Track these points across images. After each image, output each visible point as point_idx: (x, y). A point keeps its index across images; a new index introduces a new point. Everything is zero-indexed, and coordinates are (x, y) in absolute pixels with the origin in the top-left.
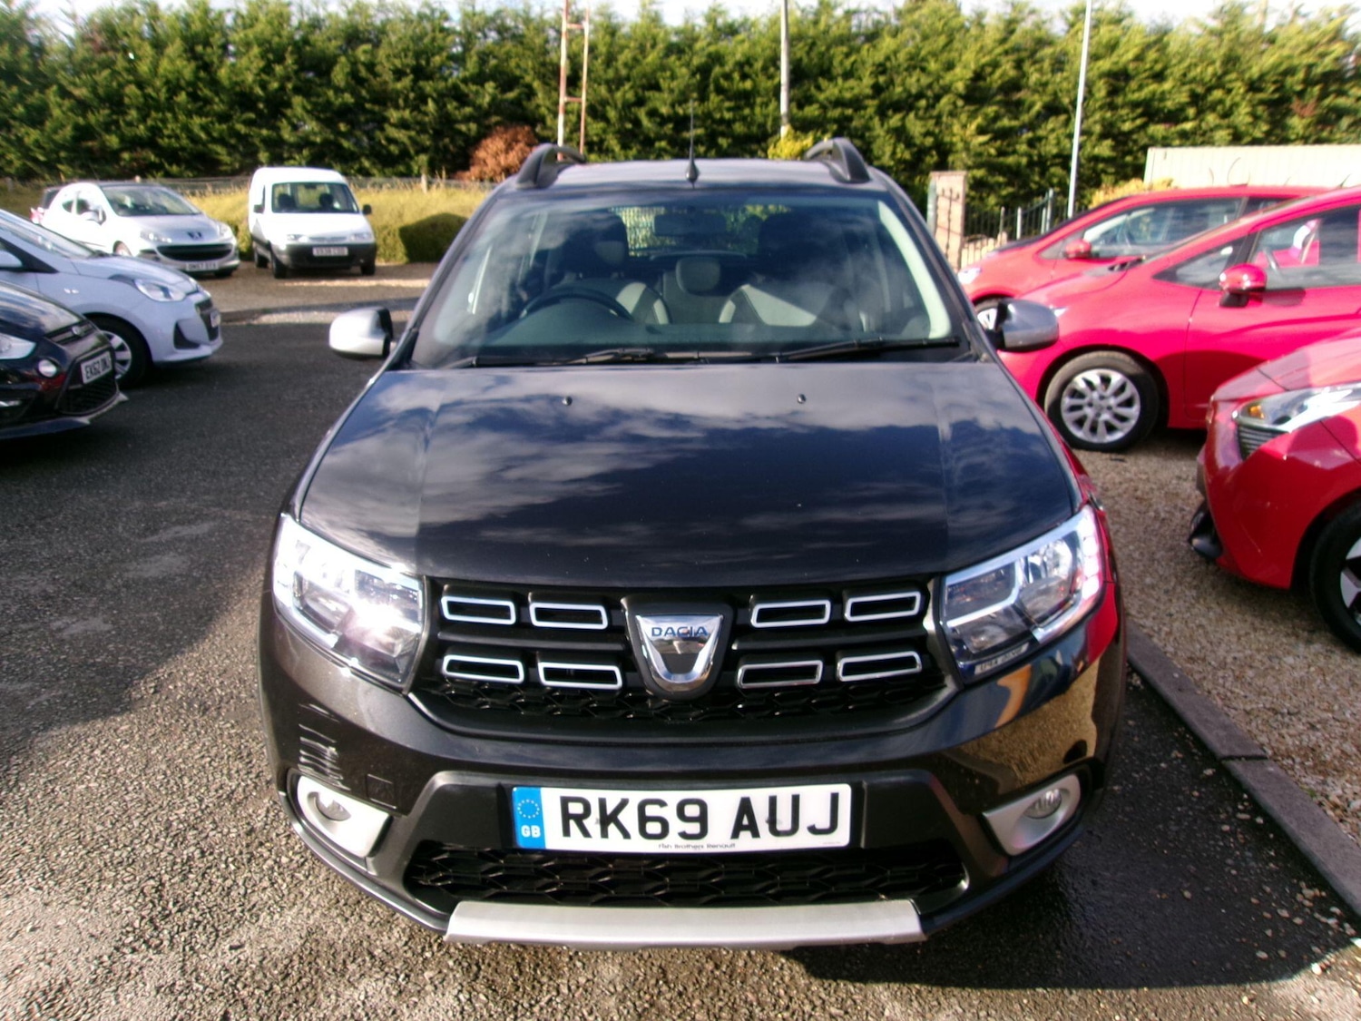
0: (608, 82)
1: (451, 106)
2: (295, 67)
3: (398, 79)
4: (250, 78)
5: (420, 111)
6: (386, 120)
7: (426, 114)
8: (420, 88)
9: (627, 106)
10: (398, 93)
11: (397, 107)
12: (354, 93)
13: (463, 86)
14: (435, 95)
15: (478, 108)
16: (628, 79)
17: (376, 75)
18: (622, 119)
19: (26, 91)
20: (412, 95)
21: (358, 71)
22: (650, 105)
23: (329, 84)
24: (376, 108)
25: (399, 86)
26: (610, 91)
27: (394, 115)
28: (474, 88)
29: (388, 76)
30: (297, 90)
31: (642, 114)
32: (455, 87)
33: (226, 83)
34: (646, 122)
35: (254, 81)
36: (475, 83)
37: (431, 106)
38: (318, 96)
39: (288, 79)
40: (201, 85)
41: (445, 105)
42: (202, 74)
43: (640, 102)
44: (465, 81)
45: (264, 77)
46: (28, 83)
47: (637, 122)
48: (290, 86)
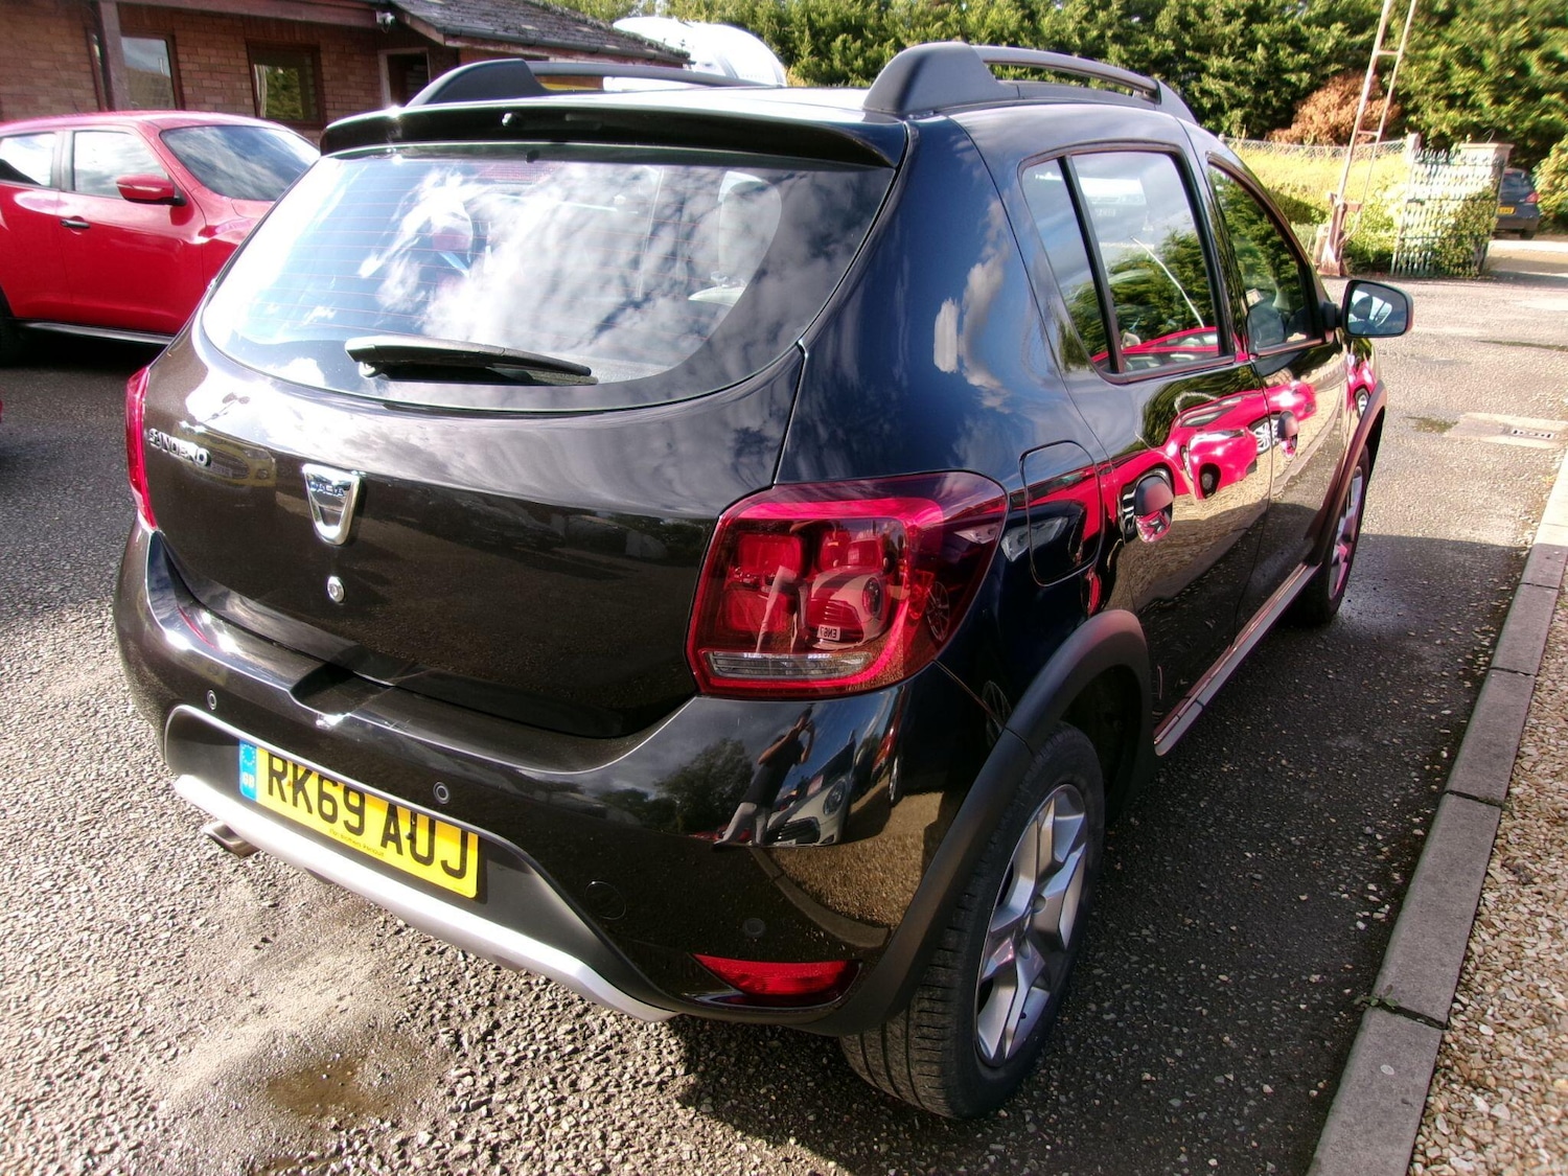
0: (1495, 19)
1: (1284, 52)
2: (1119, 13)
3: (1228, 23)
4: (1071, 26)
5: (1246, 59)
6: (1204, 69)
7: (1251, 62)
8: (1252, 32)
9: (1515, 49)
10: (1224, 37)
11: (1220, 55)
12: (1177, 40)
13: (1303, 28)
14: (1267, 41)
15: (1315, 54)
16: (1524, 14)
17: (1204, 18)
18: (1503, 66)
19: (868, 45)
20: (1239, 41)
21: (1186, 14)
22: (1546, 48)
23: (1152, 31)
24: (1197, 56)
25: (1227, 30)
26: (1496, 30)
27: (1214, 63)
28: (1316, 30)
29: (1218, 19)
30: (1116, 39)
31: (1532, 58)
32: (1295, 30)
33: (1047, 32)
34: (1536, 69)
35: (1074, 30)
36: (1319, 25)
37: (1260, 52)
38: (1138, 43)
39: (1110, 26)
40: (1023, 35)
41: (1277, 52)
42: (1026, 23)
43: (1534, 43)
44: (1308, 23)
45: (1085, 24)
46: (870, 36)
47: (1523, 70)
48: (1109, 33)
